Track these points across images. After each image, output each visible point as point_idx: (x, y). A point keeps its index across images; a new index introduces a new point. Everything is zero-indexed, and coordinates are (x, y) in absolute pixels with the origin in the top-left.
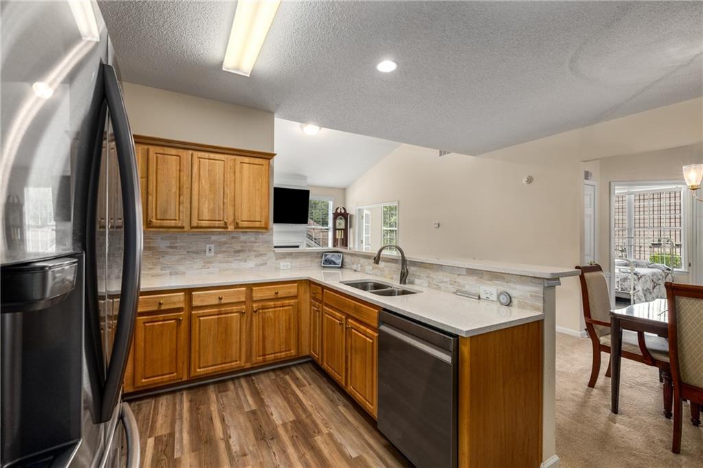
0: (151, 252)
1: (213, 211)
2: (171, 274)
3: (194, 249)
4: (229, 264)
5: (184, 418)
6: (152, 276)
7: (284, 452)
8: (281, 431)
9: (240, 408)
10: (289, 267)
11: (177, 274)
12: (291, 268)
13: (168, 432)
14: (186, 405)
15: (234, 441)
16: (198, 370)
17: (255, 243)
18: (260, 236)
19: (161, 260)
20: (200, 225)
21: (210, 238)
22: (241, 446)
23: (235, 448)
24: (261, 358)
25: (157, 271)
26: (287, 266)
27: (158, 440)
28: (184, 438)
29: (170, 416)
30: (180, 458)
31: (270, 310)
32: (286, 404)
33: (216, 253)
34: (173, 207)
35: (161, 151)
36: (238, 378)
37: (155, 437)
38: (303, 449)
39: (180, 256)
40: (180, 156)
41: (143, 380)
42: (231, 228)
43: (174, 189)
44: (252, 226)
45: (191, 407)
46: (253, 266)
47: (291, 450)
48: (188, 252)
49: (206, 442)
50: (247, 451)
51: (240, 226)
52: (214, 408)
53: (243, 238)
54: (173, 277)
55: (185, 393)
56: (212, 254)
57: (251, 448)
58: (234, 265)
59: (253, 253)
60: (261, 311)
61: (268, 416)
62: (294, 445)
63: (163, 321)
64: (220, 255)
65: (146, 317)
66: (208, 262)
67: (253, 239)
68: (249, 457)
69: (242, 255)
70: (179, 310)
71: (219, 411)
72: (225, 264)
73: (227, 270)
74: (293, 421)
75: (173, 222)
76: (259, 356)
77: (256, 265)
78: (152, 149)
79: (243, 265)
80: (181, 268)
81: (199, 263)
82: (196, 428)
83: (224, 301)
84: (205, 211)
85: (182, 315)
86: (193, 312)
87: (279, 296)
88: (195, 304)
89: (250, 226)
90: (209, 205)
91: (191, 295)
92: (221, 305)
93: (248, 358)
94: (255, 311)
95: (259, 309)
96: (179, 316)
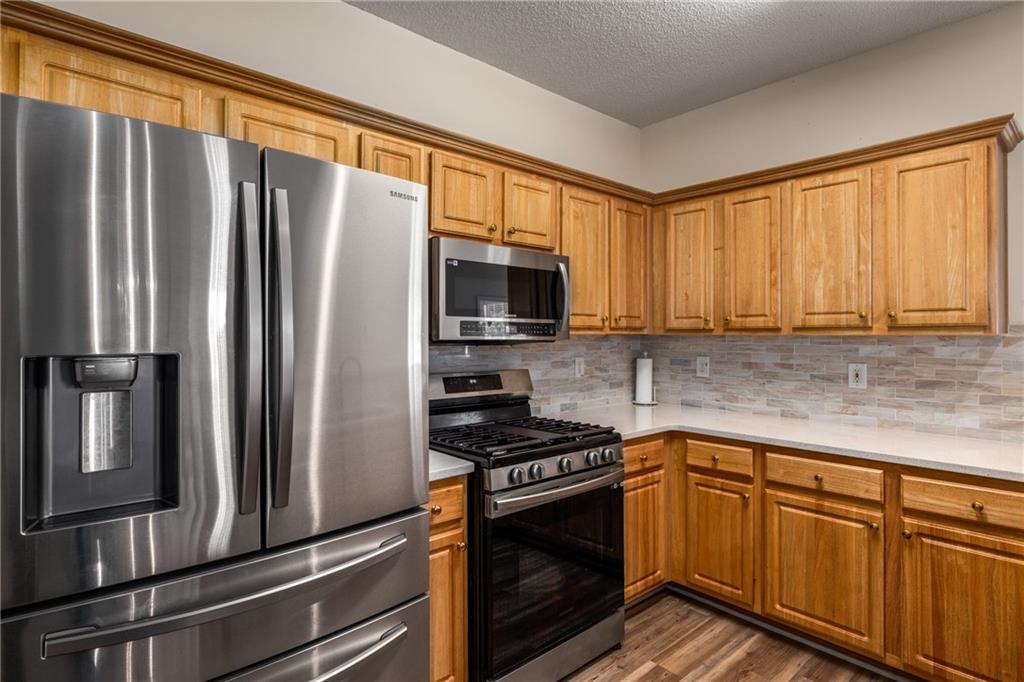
0: (751, 372)
1: (834, 293)
2: (783, 415)
3: (824, 371)
4: (904, 413)
5: (713, 671)
6: (754, 413)
11: (793, 416)
13: (676, 672)
14: (738, 654)
16: (778, 607)
17: (982, 365)
18: (1000, 349)
19: (768, 387)
20: (808, 324)
21: (857, 350)
24: (931, 663)
25: (760, 404)
27: (657, 671)
29: (703, 652)
31: (958, 548)
33: (871, 383)
34: (760, 293)
35: (741, 198)
37: (658, 666)
39: (799, 384)
40: (769, 198)
41: (697, 576)
42: (879, 328)
43: (762, 260)
44: (936, 322)
48: (812, 376)
51: (900, 322)
53: (943, 352)
54: (789, 420)
55: (758, 636)
56: (863, 385)
58: (919, 416)
59: (975, 394)
60: (927, 541)
63: (722, 490)
64: (881, 389)
65: (698, 475)
66: (854, 401)
67: (974, 356)
69: (939, 396)
70: (747, 479)
72: (894, 412)
73: (897, 425)
75: (762, 318)
76: (925, 656)
77: (987, 425)
78: (728, 199)
79: (940, 417)
80: (800, 406)
81: (833, 401)
83: (827, 487)
84: (819, 294)
85: (752, 491)
86: (768, 491)
87: (991, 520)
88: (772, 475)
89: (929, 322)
90: (826, 282)
91: (764, 457)
92: (819, 492)
93: (893, 642)
94: (909, 537)
95: (920, 535)
96: (747, 490)
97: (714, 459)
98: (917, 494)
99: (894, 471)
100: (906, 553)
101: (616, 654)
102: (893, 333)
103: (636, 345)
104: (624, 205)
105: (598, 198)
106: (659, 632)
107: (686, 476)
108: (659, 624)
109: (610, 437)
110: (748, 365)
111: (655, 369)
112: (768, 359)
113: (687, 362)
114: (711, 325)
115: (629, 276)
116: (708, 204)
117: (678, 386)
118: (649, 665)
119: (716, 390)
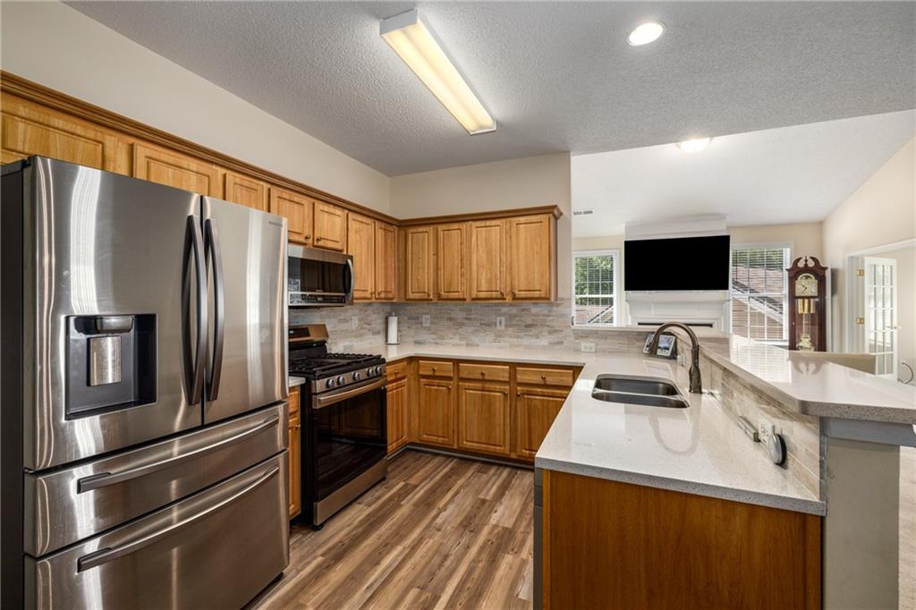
0: (451, 323)
1: (490, 281)
2: (468, 345)
3: (486, 322)
4: (520, 340)
7: (468, 547)
8: (486, 530)
9: (478, 492)
10: (594, 350)
12: (596, 352)
13: (416, 483)
14: (446, 470)
15: (443, 515)
16: (465, 442)
17: (549, 316)
18: (555, 308)
19: (460, 330)
20: (479, 297)
21: (500, 310)
22: (444, 522)
23: (439, 521)
24: (527, 452)
25: (456, 340)
26: (591, 348)
27: (406, 486)
28: (419, 493)
29: (429, 472)
30: (402, 505)
31: (537, 397)
32: (519, 510)
33: (506, 326)
34: (456, 280)
35: (447, 228)
36: (506, 466)
37: (406, 483)
38: (484, 556)
39: (475, 328)
40: (460, 229)
41: (424, 436)
42: (509, 299)
43: (457, 262)
44: (530, 296)
45: (447, 474)
46: (546, 344)
47: (474, 550)
48: (481, 324)
49: (428, 504)
50: (443, 529)
51: (517, 296)
52: (460, 482)
53: (535, 310)
54: (469, 348)
55: (455, 461)
56: (503, 327)
57: (449, 528)
58: (526, 341)
59: (546, 328)
60: (526, 396)
61: (492, 510)
62: (482, 549)
63: (438, 386)
64: (511, 329)
65: (425, 380)
66: (499, 336)
67: (546, 312)
68: (440, 533)
69: (534, 331)
70: (449, 378)
71: (462, 487)
72: (515, 340)
73: (517, 346)
74: (506, 528)
75: (457, 294)
76: (526, 450)
77: (550, 343)
78: (441, 228)
79: (533, 341)
80: (475, 339)
81: (490, 337)
82: (433, 491)
83: (487, 378)
84: (483, 281)
85: (452, 384)
86: (461, 383)
87: (548, 383)
88: (462, 375)
89: (528, 296)
90: (486, 275)
91: (458, 366)
92: (483, 381)
93: (513, 448)
94: (519, 396)
95: (524, 394)
96: (450, 384)
97: (434, 370)
98: (524, 376)
99: (514, 366)
100: (518, 404)
101: (383, 483)
102: (515, 301)
103: (388, 309)
104: (383, 225)
105: (369, 221)
106: (405, 469)
107: (419, 381)
108: (404, 465)
109: (379, 360)
110: (450, 319)
111: (399, 323)
112: (459, 315)
113: (418, 318)
114: (431, 297)
115: (386, 268)
116: (430, 229)
117: (412, 332)
118: (402, 484)
119: (433, 333)
